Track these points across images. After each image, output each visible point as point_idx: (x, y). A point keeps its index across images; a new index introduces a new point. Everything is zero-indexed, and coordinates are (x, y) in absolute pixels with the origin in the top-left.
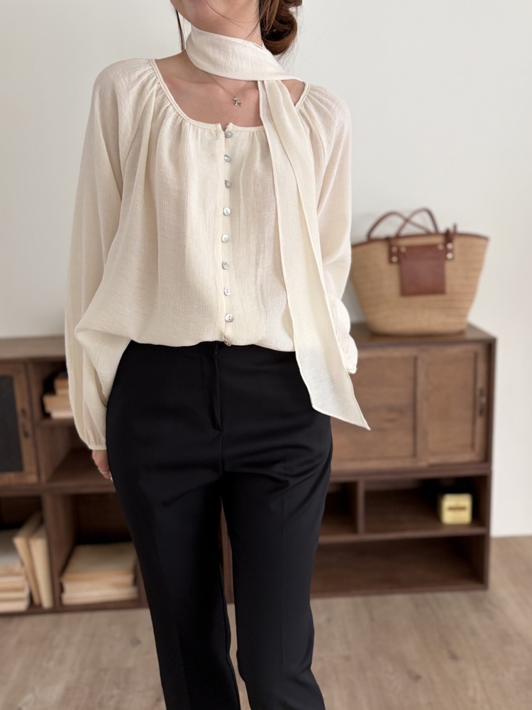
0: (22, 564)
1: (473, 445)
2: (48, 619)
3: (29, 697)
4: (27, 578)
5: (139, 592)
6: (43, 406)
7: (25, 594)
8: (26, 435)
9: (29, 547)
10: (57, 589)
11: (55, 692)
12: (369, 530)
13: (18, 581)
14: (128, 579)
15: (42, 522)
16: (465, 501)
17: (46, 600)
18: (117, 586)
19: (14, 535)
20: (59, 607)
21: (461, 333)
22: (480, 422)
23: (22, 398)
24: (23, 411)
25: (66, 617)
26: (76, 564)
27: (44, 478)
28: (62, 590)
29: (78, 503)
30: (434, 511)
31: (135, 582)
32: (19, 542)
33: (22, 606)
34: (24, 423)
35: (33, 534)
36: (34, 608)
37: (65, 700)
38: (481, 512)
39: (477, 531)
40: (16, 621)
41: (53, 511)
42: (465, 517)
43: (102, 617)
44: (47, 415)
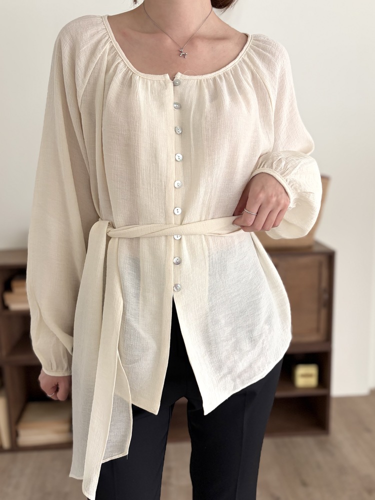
1: (318, 330)
2: (7, 457)
10: (14, 435)
14: (65, 427)
16: (312, 370)
17: (5, 442)
18: (58, 432)
20: (15, 448)
21: (310, 247)
22: (324, 312)
25: (20, 456)
26: (28, 416)
28: (17, 435)
38: (324, 378)
39: (321, 392)
41: (11, 377)
42: (312, 381)
43: (47, 455)
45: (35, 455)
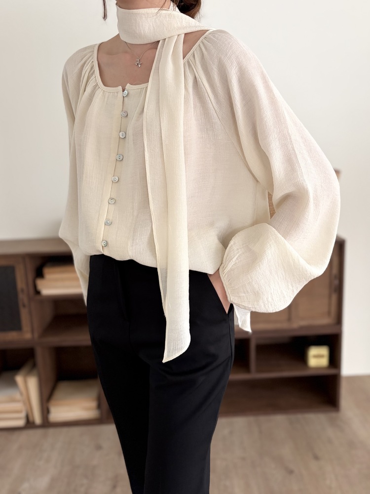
0: (21, 394)
1: (329, 313)
2: (39, 432)
3: (26, 485)
4: (25, 404)
5: (101, 414)
6: (35, 286)
7: (23, 415)
8: (24, 306)
9: (26, 383)
10: (45, 412)
11: (43, 482)
12: (259, 371)
13: (19, 406)
14: (93, 404)
15: (34, 365)
16: (324, 351)
17: (37, 419)
18: (87, 409)
19: (16, 374)
20: (46, 424)
22: (334, 297)
23: (21, 281)
24: (22, 290)
25: (51, 431)
26: (58, 394)
27: (36, 335)
28: (48, 411)
29: (59, 353)
30: (302, 358)
31: (99, 406)
32: (19, 379)
33: (21, 423)
34: (23, 298)
35: (29, 373)
36: (29, 424)
37: (51, 487)
38: (335, 359)
39: (332, 371)
40: (17, 433)
41: (43, 358)
42: (324, 362)
43: (76, 430)
44: (38, 293)
45: (65, 430)
